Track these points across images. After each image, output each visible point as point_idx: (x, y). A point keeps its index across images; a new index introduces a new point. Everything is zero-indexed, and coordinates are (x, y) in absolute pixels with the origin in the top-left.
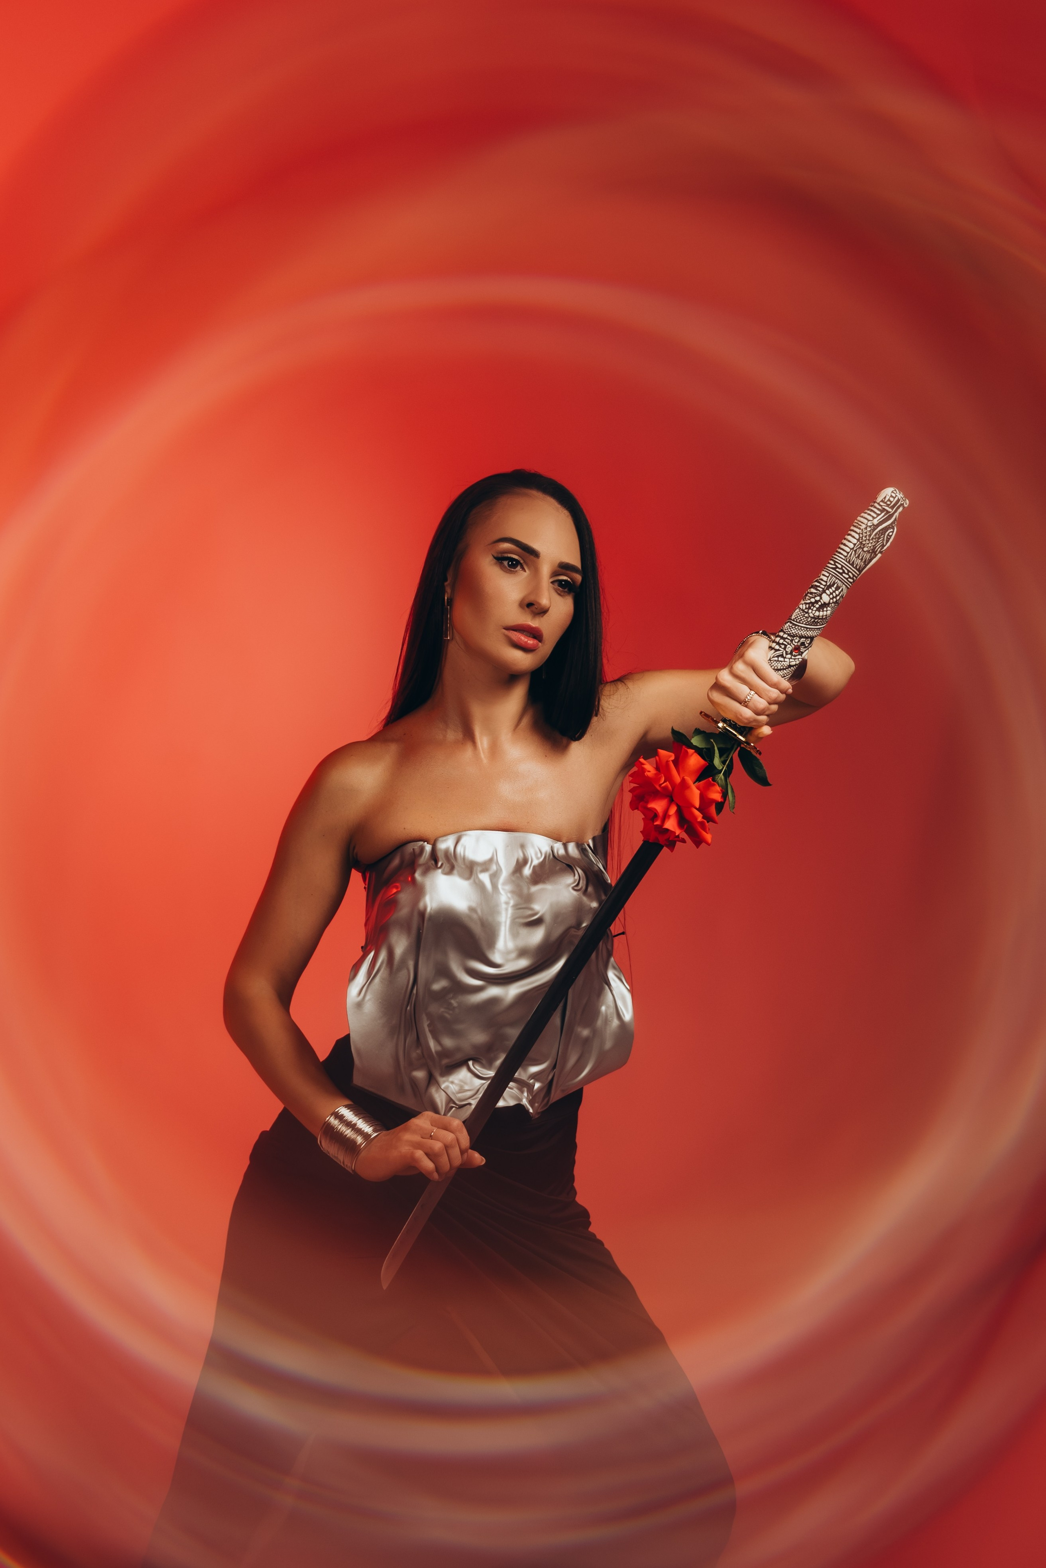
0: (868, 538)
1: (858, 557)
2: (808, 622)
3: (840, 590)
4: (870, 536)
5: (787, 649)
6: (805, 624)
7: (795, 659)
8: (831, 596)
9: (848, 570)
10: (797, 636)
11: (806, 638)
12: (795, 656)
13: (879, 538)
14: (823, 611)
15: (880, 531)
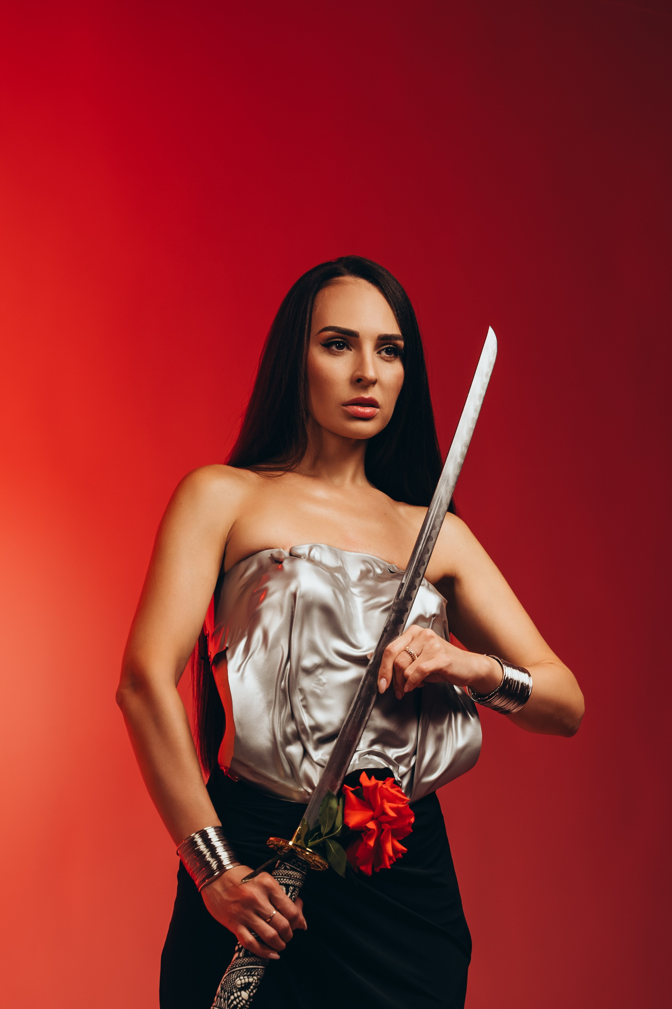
8: (240, 998)
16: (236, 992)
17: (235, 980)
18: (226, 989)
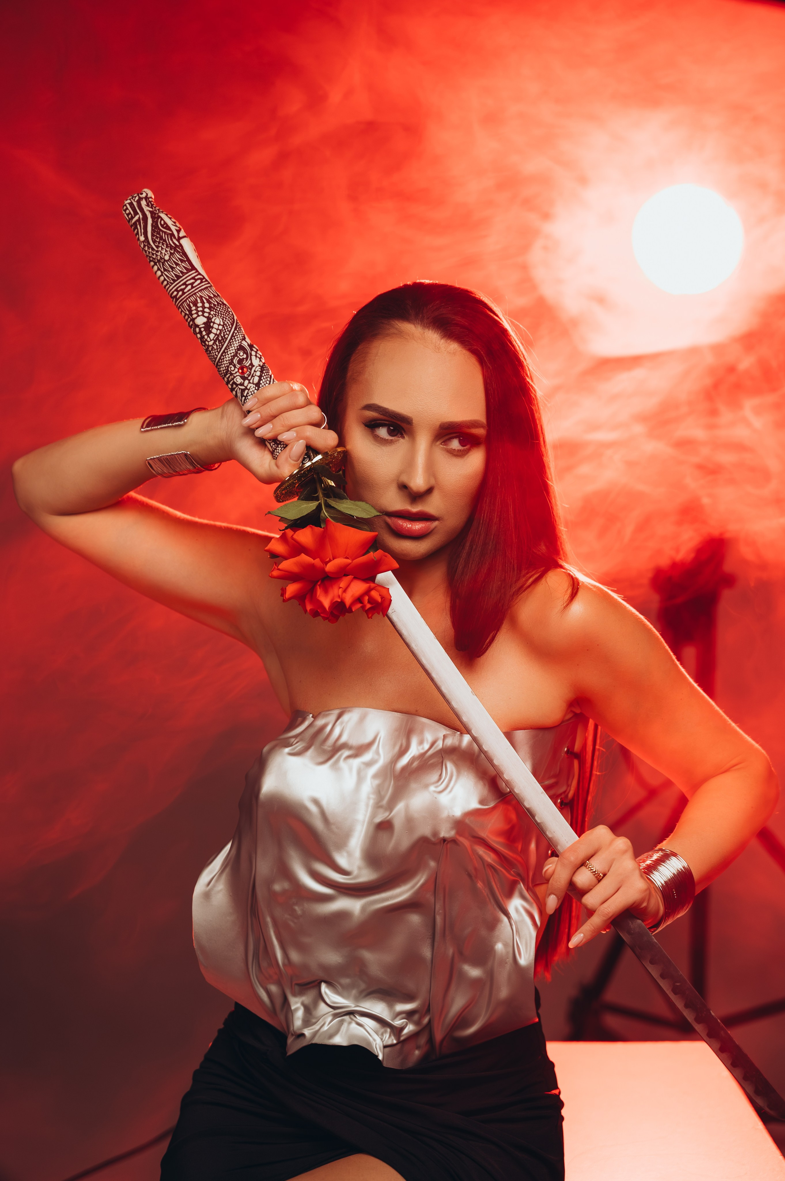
0: (155, 252)
1: (172, 268)
2: (217, 349)
3: (199, 301)
4: (153, 249)
5: (238, 383)
6: (219, 353)
7: (253, 376)
8: (200, 313)
9: (183, 284)
10: (228, 367)
11: (236, 355)
12: (249, 376)
13: (161, 238)
14: (212, 327)
15: (153, 235)
16: (209, 313)
17: (223, 320)
18: (220, 307)
